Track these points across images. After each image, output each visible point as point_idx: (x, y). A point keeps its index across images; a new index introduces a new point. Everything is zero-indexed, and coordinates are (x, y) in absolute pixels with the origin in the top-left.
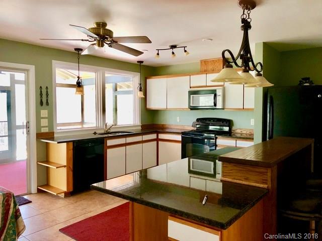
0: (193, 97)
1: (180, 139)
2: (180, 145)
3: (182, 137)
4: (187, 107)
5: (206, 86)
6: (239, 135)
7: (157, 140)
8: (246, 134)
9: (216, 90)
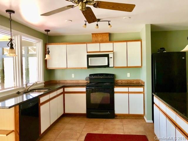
0: (91, 59)
1: (85, 90)
2: (85, 95)
3: (86, 88)
4: (86, 66)
5: (100, 52)
6: (120, 84)
7: (64, 93)
8: (125, 83)
9: (108, 55)
